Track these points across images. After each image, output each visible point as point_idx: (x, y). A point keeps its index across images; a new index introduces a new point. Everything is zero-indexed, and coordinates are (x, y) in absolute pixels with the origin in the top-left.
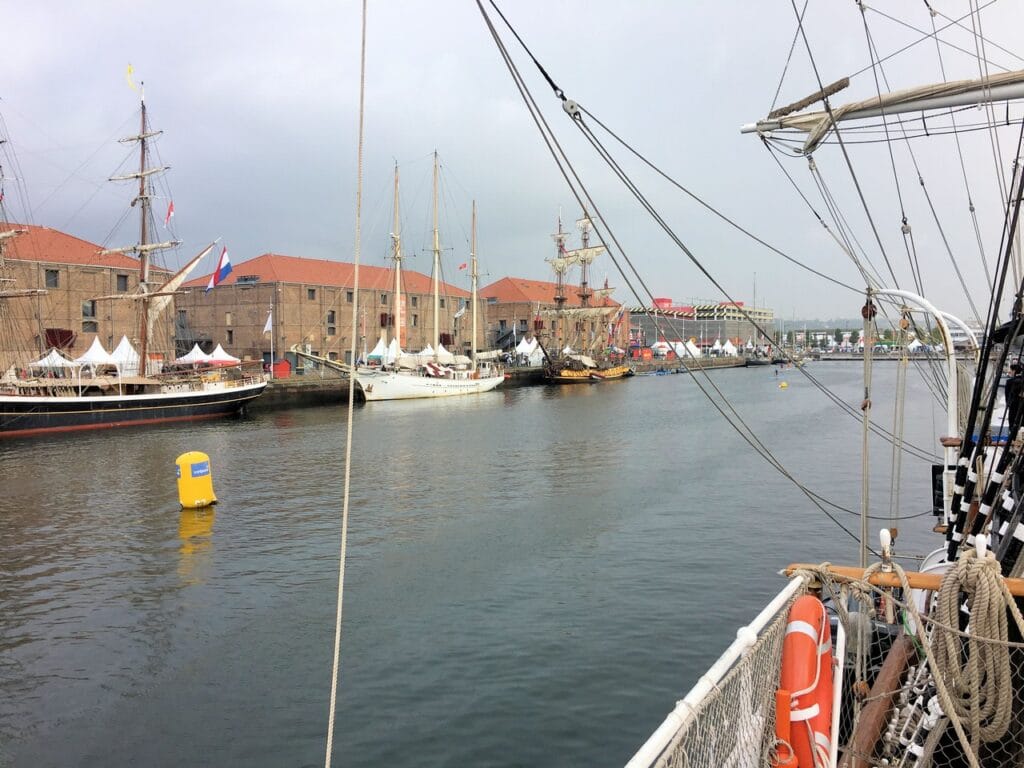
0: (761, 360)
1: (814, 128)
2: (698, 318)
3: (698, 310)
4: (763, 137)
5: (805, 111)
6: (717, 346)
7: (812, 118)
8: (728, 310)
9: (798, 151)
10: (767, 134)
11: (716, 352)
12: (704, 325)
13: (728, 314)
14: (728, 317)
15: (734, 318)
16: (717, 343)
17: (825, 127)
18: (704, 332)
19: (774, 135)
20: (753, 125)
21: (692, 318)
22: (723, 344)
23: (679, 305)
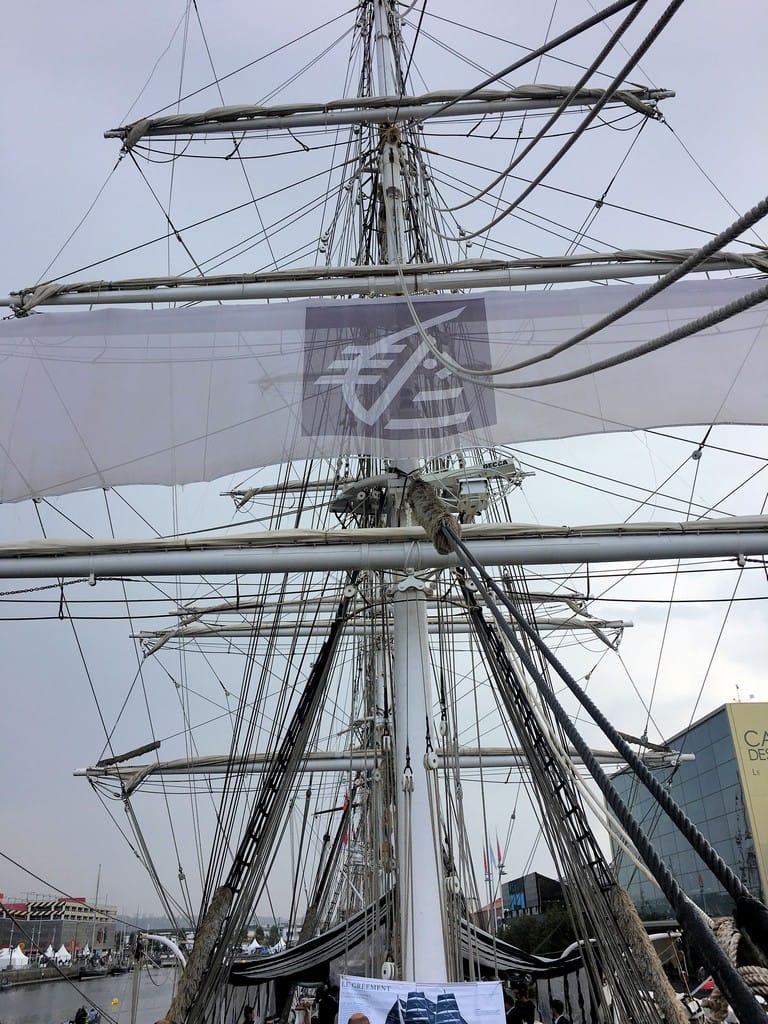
0: (97, 969)
1: (131, 778)
2: (32, 917)
3: (32, 908)
4: (90, 781)
5: (125, 763)
6: (49, 953)
7: (130, 770)
8: (67, 908)
9: (117, 795)
10: (94, 779)
11: (46, 960)
12: (37, 927)
13: (67, 913)
14: (66, 916)
15: (73, 917)
16: (50, 948)
17: (139, 779)
18: (36, 935)
19: (100, 780)
20: (84, 770)
21: (24, 917)
22: (56, 950)
23: (12, 901)
